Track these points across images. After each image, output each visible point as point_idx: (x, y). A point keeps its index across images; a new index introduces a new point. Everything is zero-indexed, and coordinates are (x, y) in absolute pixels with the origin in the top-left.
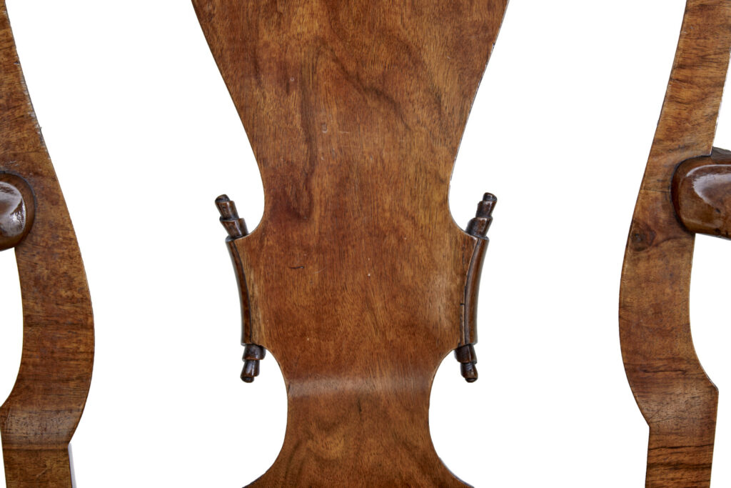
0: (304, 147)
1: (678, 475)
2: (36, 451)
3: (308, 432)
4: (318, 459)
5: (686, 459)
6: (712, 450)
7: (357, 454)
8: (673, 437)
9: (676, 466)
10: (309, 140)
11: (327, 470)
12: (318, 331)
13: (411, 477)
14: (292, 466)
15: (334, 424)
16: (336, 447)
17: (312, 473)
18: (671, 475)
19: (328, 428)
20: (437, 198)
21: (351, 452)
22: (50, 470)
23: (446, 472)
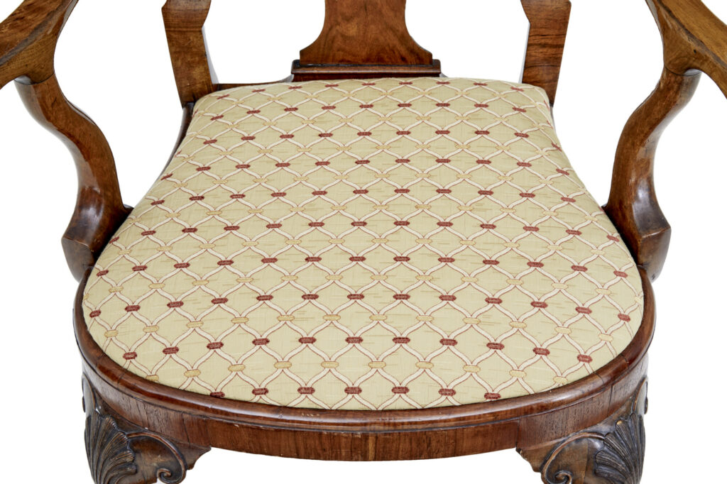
1: (545, 50)
2: (185, 32)
3: (336, 21)
4: (343, 36)
5: (550, 42)
6: (565, 37)
7: (364, 33)
8: (544, 30)
9: (544, 46)
11: (348, 41)
13: (394, 46)
14: (328, 39)
15: (352, 17)
16: (352, 30)
17: (339, 43)
18: (541, 50)
19: (348, 19)
21: (361, 32)
22: (193, 42)
23: (414, 43)
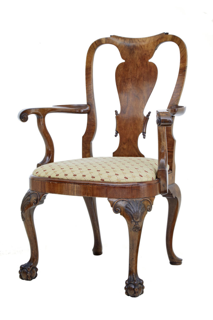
0: (126, 103)
2: (86, 143)
4: (123, 149)
10: (127, 102)
12: (124, 129)
13: (135, 152)
14: (119, 149)
19: (124, 144)
20: (142, 111)
21: (127, 148)
